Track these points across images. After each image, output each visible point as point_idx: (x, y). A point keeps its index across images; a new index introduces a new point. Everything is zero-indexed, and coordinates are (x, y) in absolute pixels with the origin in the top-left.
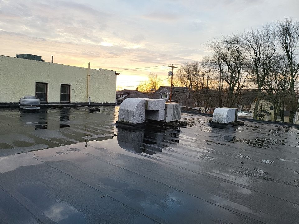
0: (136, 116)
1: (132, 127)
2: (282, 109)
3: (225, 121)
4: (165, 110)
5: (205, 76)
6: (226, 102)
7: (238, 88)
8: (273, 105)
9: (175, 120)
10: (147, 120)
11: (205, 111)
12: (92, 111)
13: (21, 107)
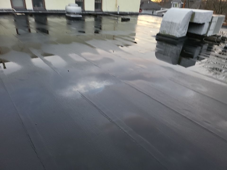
0: (181, 29)
4: (210, 23)
12: (123, 20)
13: (67, 15)
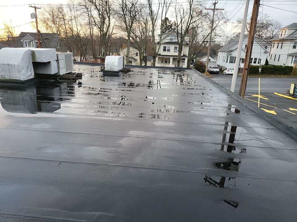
1: (20, 85)
2: (145, 55)
3: (116, 69)
4: (57, 61)
5: (73, 21)
6: (98, 51)
7: (109, 35)
8: (138, 52)
9: (69, 72)
10: (36, 74)
11: (81, 60)
